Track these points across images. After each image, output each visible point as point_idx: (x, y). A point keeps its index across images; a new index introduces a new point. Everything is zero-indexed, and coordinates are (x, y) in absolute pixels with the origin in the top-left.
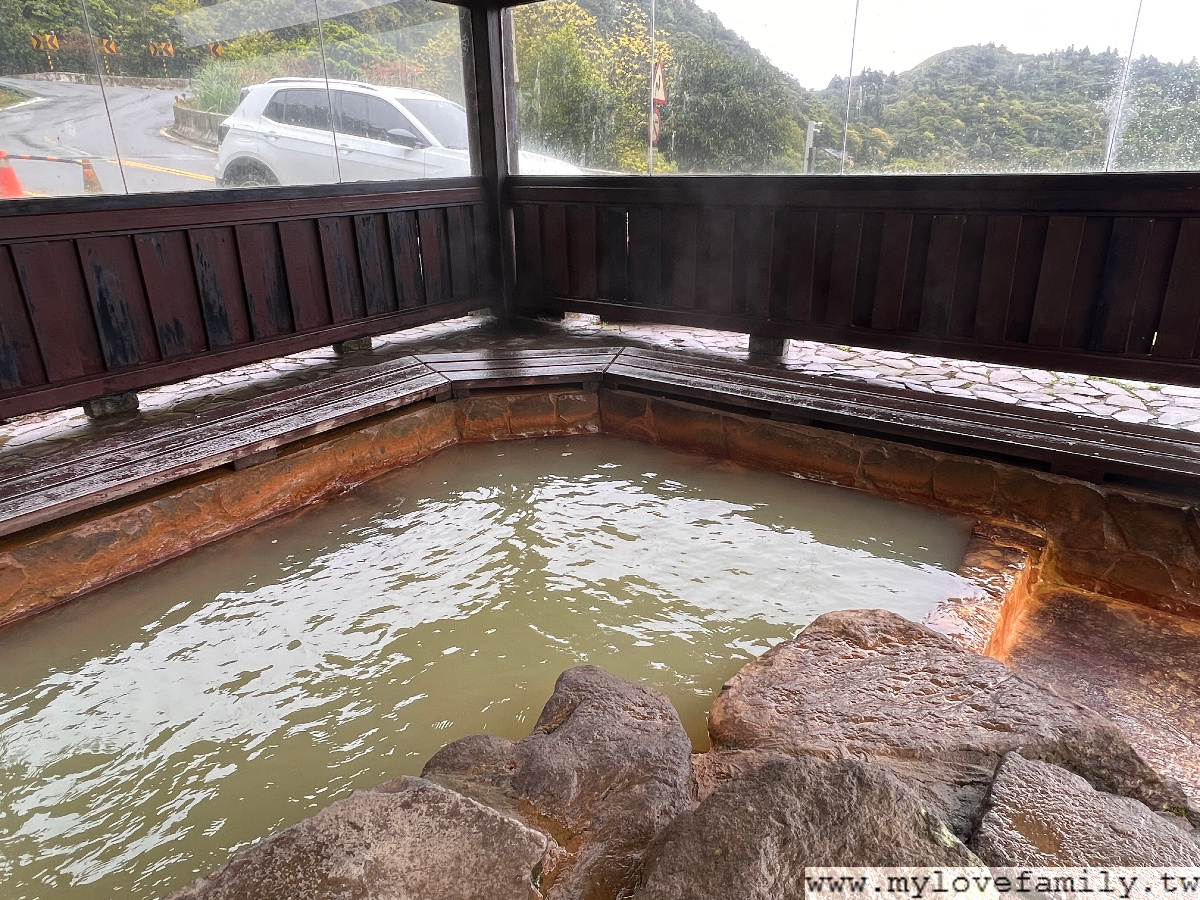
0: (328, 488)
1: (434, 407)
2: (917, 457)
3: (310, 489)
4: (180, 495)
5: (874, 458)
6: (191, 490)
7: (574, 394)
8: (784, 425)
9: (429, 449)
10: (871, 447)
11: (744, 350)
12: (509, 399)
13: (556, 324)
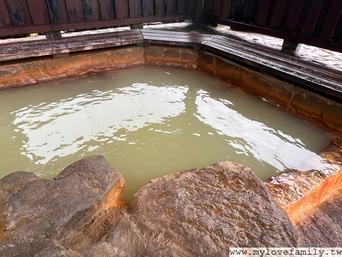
0: (89, 70)
1: (135, 48)
2: (319, 101)
3: (82, 70)
4: (31, 63)
5: (298, 97)
6: (35, 62)
7: (189, 51)
8: (264, 76)
9: (132, 64)
10: (299, 92)
11: (280, 46)
12: (164, 49)
13: (213, 28)
